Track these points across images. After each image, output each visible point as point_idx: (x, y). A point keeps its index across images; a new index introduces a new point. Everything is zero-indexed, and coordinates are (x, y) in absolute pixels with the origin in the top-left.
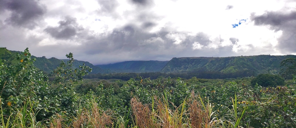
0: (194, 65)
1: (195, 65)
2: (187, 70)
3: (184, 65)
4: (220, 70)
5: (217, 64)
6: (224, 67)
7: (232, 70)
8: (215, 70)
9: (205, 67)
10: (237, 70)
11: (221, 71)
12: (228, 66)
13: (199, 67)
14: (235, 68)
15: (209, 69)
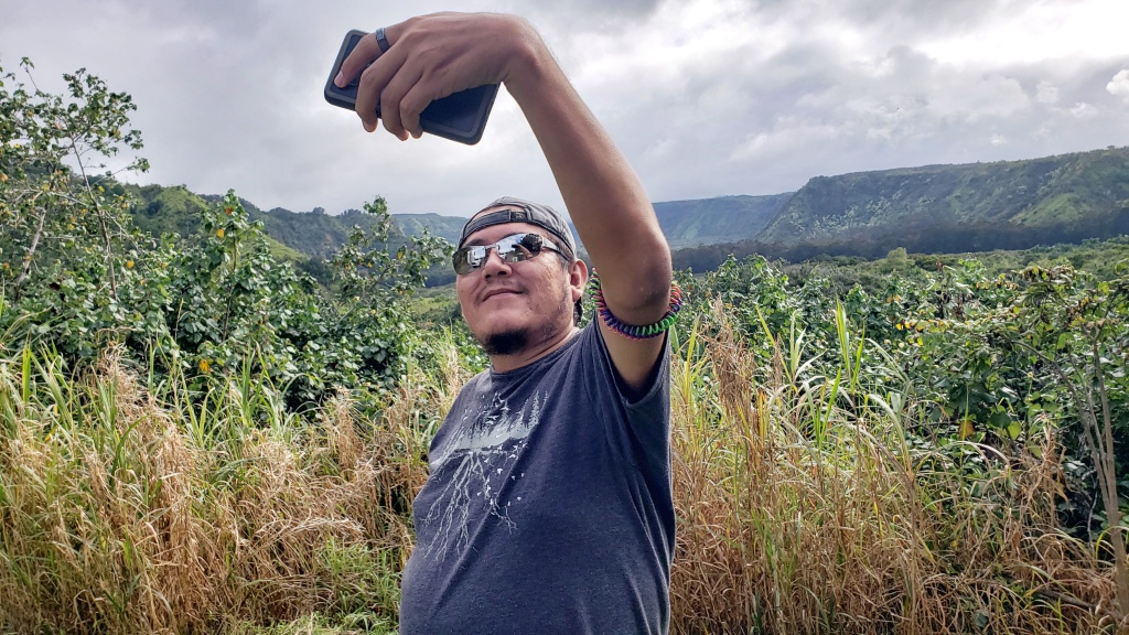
0: (901, 199)
1: (904, 203)
2: (871, 224)
3: (856, 203)
4: (1010, 215)
5: (998, 191)
6: (1030, 199)
7: (1064, 209)
8: (990, 215)
9: (948, 205)
10: (1086, 207)
11: (1015, 218)
12: (1046, 195)
13: (920, 206)
14: (1076, 202)
15: (962, 213)
